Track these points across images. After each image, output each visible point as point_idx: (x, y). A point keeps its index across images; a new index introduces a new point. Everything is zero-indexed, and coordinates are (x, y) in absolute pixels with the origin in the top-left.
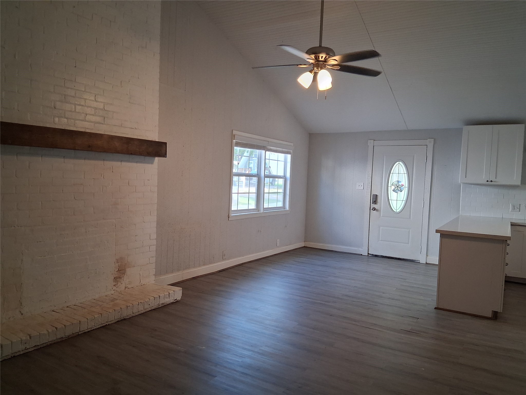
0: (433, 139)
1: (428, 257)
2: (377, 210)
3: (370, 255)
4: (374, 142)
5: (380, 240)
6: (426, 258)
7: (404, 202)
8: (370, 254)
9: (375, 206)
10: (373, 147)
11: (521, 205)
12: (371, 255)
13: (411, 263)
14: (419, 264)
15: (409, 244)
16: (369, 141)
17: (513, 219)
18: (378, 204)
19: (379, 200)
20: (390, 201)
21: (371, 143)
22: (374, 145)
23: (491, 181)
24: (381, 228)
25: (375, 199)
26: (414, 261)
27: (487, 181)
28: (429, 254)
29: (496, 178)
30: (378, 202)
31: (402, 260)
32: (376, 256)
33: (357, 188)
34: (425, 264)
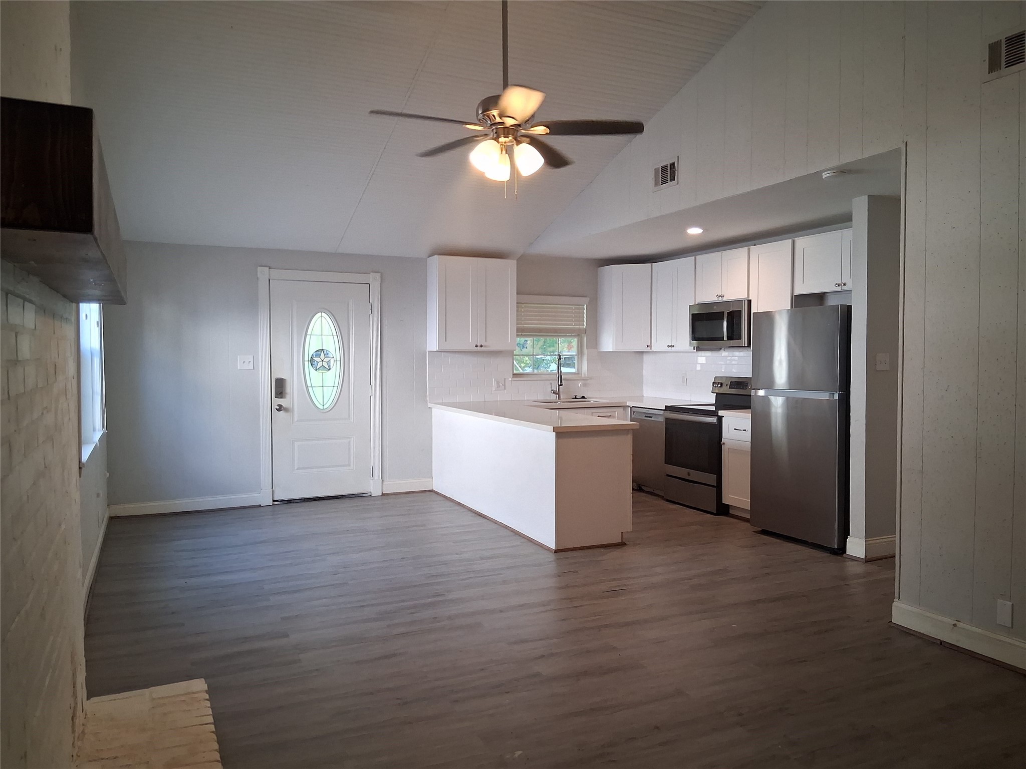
0: (379, 274)
1: (384, 483)
2: (286, 410)
3: (276, 503)
4: (269, 271)
5: (296, 468)
6: (382, 483)
7: (335, 388)
8: (277, 501)
9: (280, 401)
10: (268, 280)
11: (506, 380)
12: (279, 503)
13: (356, 500)
14: (369, 498)
15: (350, 466)
16: (259, 269)
17: (498, 401)
18: (288, 396)
19: (288, 389)
20: (310, 389)
21: (263, 273)
22: (270, 278)
23: (481, 346)
24: (296, 444)
25: (280, 388)
26: (361, 495)
27: (477, 346)
28: (385, 479)
29: (486, 341)
30: (286, 393)
31: (340, 498)
32: (290, 501)
33: (239, 368)
34: (380, 497)
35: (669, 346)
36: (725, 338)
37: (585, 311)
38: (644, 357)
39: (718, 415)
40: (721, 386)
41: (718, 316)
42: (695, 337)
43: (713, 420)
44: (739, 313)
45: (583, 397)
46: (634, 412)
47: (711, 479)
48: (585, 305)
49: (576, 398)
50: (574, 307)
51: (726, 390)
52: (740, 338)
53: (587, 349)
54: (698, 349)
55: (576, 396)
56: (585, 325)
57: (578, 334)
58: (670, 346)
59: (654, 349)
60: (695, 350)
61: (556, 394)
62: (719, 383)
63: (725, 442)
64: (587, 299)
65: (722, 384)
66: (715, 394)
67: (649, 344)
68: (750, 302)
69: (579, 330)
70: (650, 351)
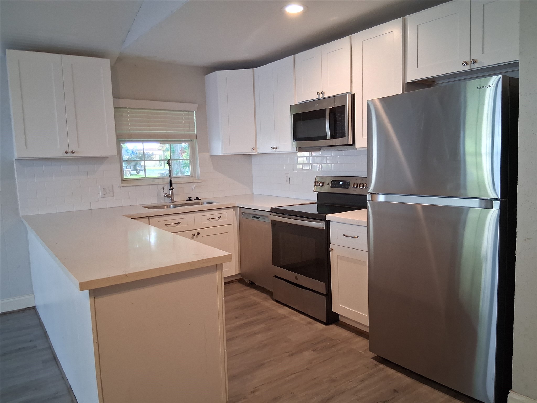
11: (114, 186)
23: (73, 152)
27: (67, 153)
29: (79, 146)
35: (272, 148)
36: (328, 137)
37: (195, 117)
38: (253, 159)
39: (325, 220)
40: (323, 185)
41: (320, 114)
42: (296, 138)
43: (320, 225)
44: (342, 109)
45: (197, 199)
46: (243, 213)
47: (320, 286)
48: (194, 111)
49: (190, 200)
50: (183, 113)
51: (327, 189)
52: (343, 135)
53: (199, 153)
54: (301, 149)
55: (190, 198)
56: (196, 131)
57: (189, 139)
58: (274, 148)
59: (260, 151)
60: (298, 151)
61: (170, 197)
62: (320, 182)
63: (333, 248)
64: (196, 106)
65: (323, 183)
66: (317, 193)
67: (254, 147)
68: (353, 96)
69: (190, 136)
70: (256, 153)
